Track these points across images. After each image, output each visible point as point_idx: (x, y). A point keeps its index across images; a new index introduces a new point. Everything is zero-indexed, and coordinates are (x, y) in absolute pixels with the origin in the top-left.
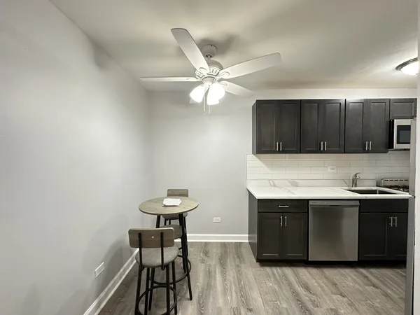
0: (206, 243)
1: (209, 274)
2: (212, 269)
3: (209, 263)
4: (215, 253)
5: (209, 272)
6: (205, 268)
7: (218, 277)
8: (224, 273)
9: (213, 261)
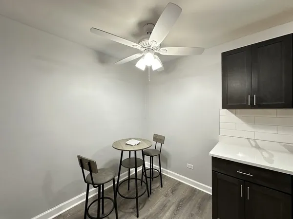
0: (180, 182)
1: (163, 208)
2: (168, 204)
3: (170, 199)
4: (181, 193)
5: (165, 206)
6: (164, 201)
7: (168, 213)
8: (175, 213)
9: (174, 200)
